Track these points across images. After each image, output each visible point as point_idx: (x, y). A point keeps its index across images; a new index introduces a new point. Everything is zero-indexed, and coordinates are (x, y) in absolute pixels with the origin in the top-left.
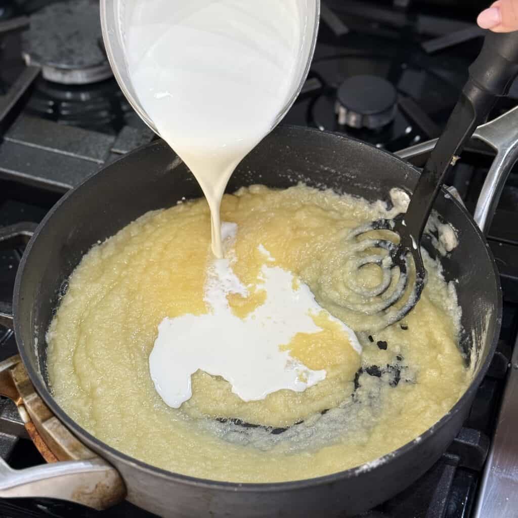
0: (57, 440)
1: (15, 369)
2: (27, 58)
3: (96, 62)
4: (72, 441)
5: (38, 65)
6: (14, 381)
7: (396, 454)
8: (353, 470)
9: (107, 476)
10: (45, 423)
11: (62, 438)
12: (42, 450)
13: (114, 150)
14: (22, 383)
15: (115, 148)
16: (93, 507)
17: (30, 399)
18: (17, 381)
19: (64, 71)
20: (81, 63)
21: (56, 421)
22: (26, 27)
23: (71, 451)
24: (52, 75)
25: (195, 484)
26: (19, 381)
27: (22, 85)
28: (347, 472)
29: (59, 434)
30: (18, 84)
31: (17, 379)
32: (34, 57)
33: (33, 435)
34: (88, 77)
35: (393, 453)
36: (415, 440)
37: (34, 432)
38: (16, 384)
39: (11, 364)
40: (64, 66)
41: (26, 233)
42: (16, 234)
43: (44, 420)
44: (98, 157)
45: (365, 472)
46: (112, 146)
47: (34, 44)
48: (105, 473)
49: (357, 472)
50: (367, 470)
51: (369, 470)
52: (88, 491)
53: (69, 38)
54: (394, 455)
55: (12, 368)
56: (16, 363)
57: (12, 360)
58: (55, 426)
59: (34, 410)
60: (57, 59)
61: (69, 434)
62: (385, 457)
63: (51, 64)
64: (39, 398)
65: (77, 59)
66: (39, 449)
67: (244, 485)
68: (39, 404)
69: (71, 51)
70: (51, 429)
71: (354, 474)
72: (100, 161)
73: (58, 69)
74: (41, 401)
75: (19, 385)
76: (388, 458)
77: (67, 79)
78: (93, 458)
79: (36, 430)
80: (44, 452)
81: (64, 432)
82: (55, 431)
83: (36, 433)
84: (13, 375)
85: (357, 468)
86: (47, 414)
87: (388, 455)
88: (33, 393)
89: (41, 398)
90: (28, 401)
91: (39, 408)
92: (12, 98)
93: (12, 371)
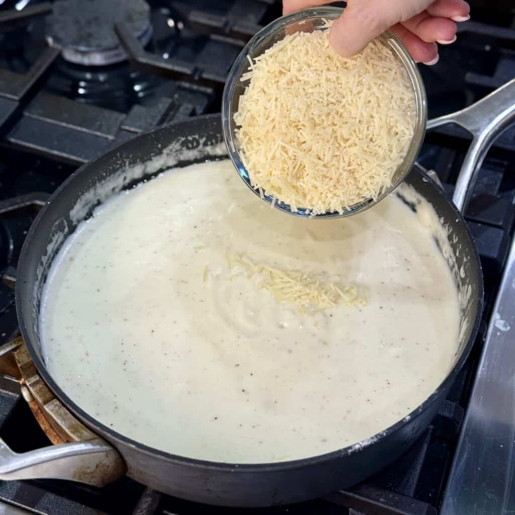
0: (59, 422)
1: (18, 351)
2: (50, 40)
3: (113, 46)
4: (73, 422)
5: (58, 47)
6: (17, 363)
7: (386, 433)
8: (346, 449)
9: (107, 456)
10: (47, 405)
11: (64, 419)
12: (44, 428)
13: (124, 127)
14: (26, 364)
15: (126, 125)
16: (95, 485)
17: (32, 382)
18: (19, 363)
19: (84, 53)
20: (98, 46)
21: (58, 402)
22: (50, 12)
23: (72, 432)
24: (71, 56)
25: (192, 465)
26: (22, 363)
27: (42, 65)
28: (340, 451)
29: (60, 415)
30: (38, 63)
31: (20, 361)
32: (57, 39)
33: (37, 413)
34: (106, 58)
35: (384, 431)
36: (404, 419)
37: (37, 410)
38: (19, 365)
39: (14, 346)
40: (83, 48)
41: (38, 202)
42: (28, 203)
43: (46, 402)
44: (109, 133)
45: (357, 451)
46: (122, 123)
47: (56, 27)
48: (105, 453)
49: (350, 451)
50: (359, 449)
51: (361, 449)
52: (88, 471)
53: (89, 22)
54: (385, 434)
55: (14, 350)
56: (19, 345)
57: (15, 343)
58: (57, 408)
59: (36, 391)
60: (77, 42)
61: (70, 415)
62: (376, 436)
63: (70, 46)
64: (41, 380)
65: (94, 42)
66: (42, 427)
67: (241, 466)
68: (40, 386)
69: (90, 35)
70: (52, 411)
71: (347, 454)
72: (111, 137)
73: (77, 52)
74: (43, 383)
75: (21, 367)
76: (379, 437)
77: (86, 61)
78: (94, 439)
79: (39, 408)
80: (47, 430)
81: (66, 414)
82: (57, 413)
83: (39, 412)
84: (17, 358)
85: (350, 448)
86: (49, 395)
87: (379, 434)
88: (35, 375)
89: (43, 380)
90: (30, 383)
91: (40, 390)
92: (33, 76)
93: (15, 353)
